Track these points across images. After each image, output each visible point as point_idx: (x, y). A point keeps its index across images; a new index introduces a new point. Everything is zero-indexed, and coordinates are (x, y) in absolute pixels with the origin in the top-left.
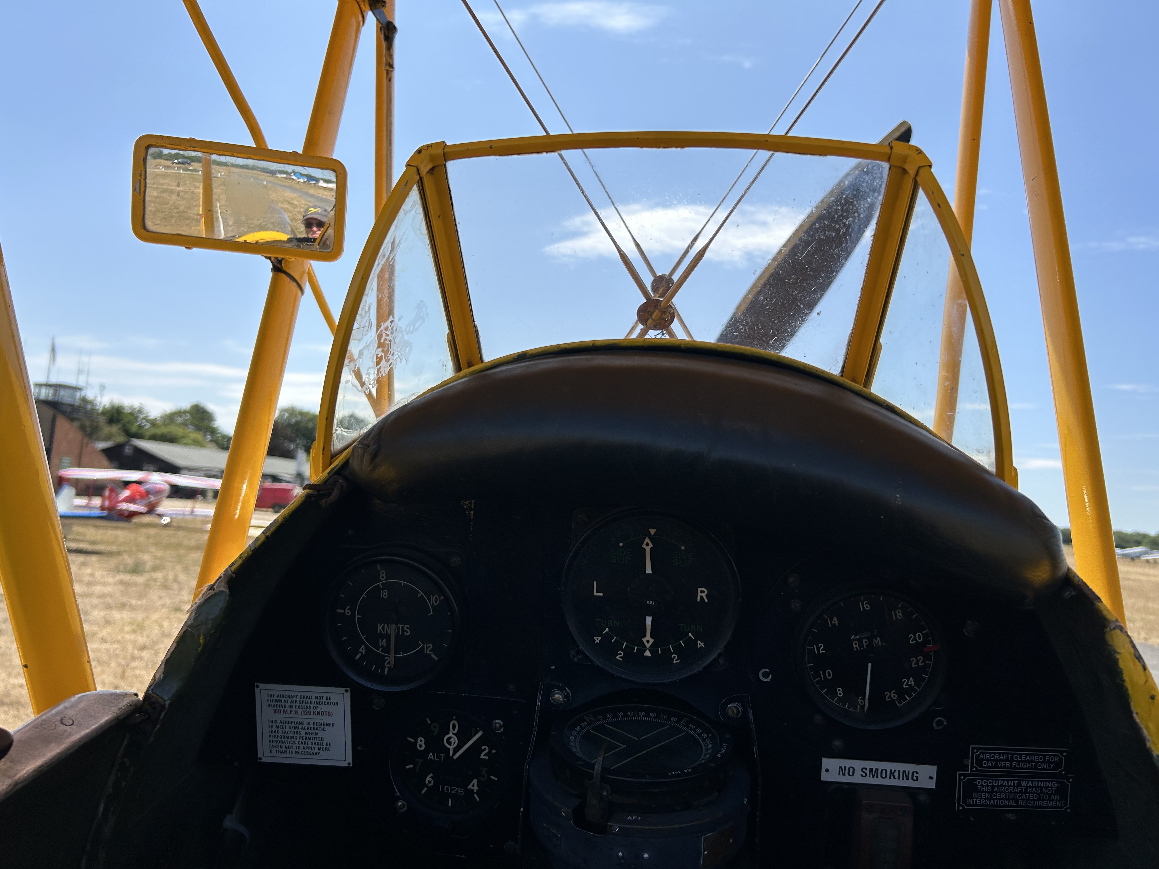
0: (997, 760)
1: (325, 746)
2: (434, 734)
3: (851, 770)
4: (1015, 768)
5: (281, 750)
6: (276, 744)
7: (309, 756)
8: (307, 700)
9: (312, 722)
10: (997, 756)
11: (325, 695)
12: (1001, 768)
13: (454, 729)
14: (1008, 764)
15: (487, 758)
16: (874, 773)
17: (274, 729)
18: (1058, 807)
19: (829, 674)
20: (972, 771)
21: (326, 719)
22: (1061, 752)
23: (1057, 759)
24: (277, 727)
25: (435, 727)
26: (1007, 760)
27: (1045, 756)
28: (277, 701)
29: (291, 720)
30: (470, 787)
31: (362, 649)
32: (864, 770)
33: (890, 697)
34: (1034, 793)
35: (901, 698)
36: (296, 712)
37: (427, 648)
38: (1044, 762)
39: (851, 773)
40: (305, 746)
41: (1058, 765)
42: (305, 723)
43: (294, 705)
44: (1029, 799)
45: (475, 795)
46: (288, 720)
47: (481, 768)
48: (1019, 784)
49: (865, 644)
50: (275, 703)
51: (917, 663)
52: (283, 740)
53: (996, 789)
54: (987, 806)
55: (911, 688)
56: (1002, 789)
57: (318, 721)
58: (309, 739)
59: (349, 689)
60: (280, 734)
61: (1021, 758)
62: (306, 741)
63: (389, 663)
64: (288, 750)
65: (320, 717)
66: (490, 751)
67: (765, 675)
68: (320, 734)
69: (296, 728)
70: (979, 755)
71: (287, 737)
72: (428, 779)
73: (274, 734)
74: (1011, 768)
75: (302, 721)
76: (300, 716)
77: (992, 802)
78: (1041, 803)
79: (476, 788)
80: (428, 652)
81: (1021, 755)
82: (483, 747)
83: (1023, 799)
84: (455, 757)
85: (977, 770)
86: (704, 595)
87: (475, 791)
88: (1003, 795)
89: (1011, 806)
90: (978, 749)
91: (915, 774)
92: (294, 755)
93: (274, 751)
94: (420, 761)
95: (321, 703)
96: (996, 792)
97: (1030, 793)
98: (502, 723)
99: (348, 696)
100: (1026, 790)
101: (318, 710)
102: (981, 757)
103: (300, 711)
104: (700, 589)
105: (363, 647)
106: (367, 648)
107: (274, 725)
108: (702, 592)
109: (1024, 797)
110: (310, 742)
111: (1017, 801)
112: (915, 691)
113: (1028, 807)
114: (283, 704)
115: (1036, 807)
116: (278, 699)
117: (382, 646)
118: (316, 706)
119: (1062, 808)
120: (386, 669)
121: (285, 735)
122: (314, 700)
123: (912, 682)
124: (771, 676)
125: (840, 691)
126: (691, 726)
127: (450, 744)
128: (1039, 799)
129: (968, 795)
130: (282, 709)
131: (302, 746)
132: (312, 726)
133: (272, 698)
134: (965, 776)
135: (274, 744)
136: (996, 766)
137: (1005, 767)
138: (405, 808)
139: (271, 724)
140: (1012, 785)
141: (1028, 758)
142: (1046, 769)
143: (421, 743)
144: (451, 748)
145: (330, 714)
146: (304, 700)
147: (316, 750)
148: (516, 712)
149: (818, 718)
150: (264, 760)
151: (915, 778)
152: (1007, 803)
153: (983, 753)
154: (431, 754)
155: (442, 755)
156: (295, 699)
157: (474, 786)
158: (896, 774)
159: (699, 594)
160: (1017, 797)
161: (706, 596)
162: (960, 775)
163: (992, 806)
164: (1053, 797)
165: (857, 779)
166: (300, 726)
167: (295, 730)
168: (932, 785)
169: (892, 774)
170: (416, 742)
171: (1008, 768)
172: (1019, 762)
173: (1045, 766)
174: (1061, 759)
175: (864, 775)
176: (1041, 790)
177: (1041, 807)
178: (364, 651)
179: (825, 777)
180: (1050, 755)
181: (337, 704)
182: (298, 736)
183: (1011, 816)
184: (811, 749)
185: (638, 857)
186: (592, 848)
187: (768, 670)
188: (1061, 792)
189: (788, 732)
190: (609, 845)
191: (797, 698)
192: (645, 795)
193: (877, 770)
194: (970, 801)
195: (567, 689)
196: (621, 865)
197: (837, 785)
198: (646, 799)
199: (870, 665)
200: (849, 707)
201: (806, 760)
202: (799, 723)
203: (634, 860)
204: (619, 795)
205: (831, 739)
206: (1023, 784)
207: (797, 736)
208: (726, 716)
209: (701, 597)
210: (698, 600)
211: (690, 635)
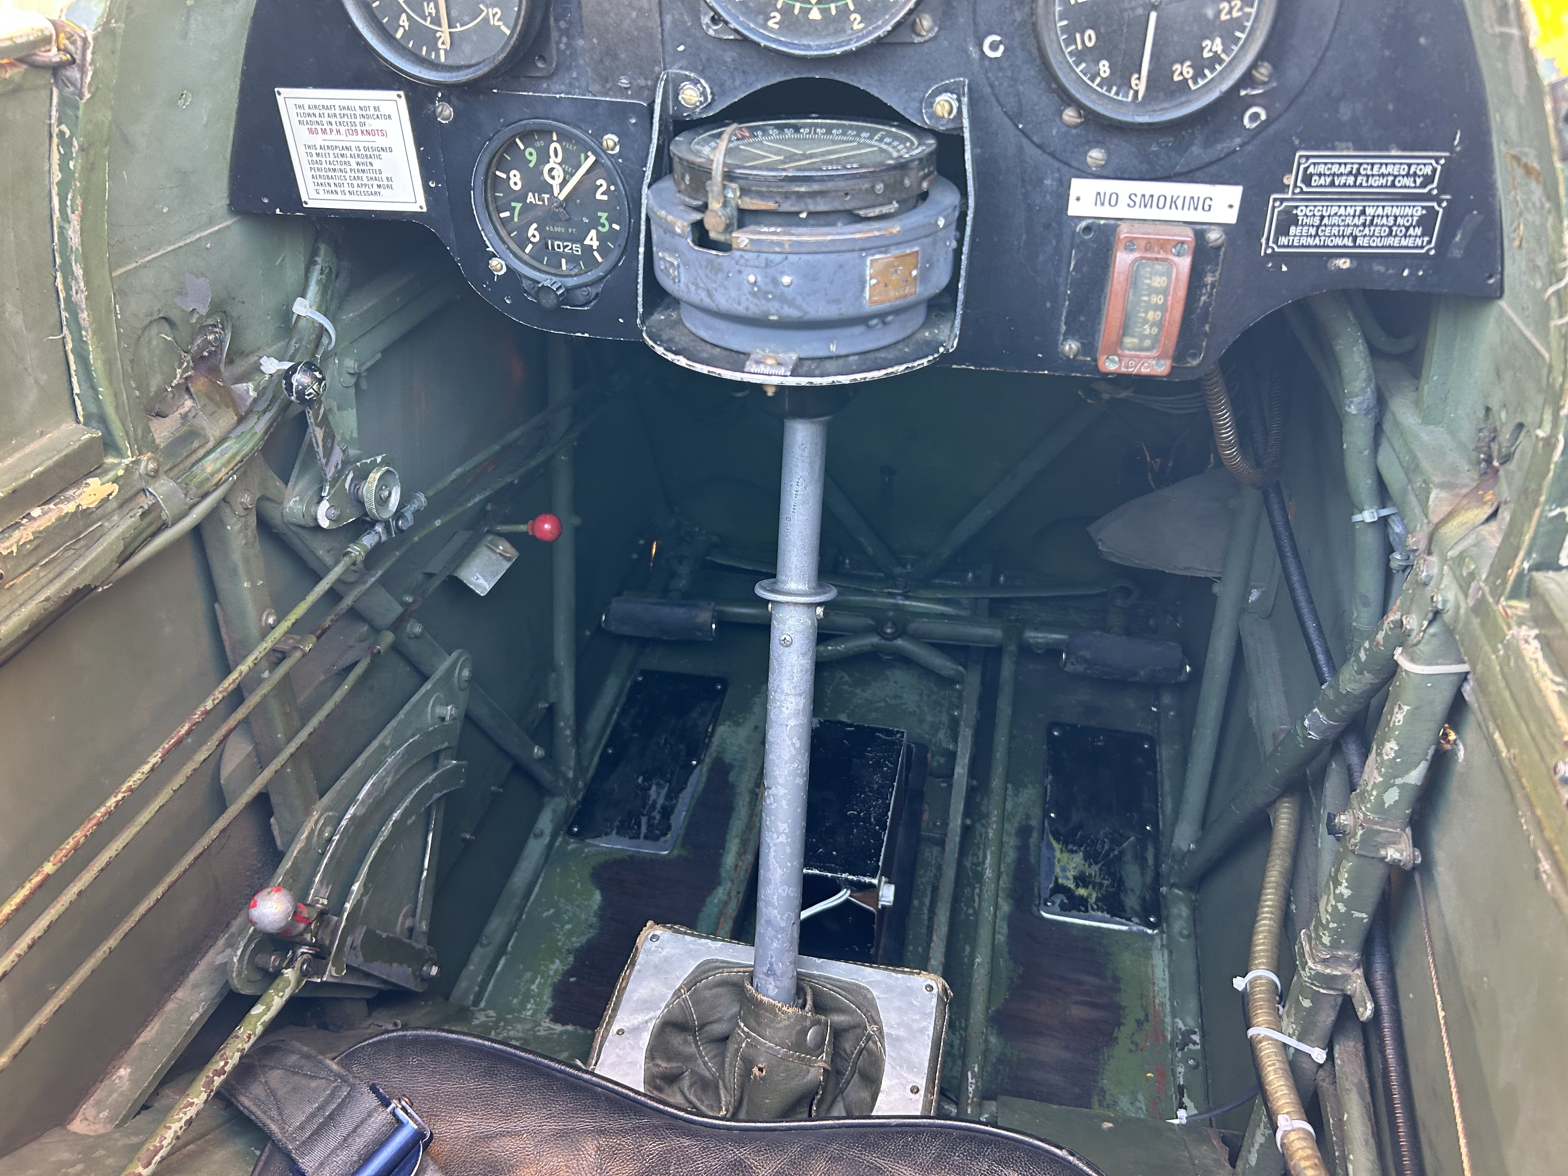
0: (1334, 175)
1: (386, 183)
2: (531, 165)
3: (1114, 197)
4: (1361, 186)
5: (329, 189)
6: (322, 181)
7: (367, 198)
8: (349, 112)
9: (361, 145)
10: (1335, 168)
11: (372, 104)
12: (1339, 186)
13: (556, 156)
14: (1351, 180)
15: (605, 198)
16: (1147, 201)
17: (315, 158)
18: (1417, 247)
19: (1090, 38)
20: (1293, 193)
21: (380, 142)
22: (1437, 159)
23: (1428, 170)
24: (318, 155)
25: (531, 154)
26: (1350, 174)
27: (1409, 165)
28: (309, 115)
29: (334, 144)
30: (587, 242)
31: (403, 20)
32: (1133, 197)
33: (1181, 74)
34: (1383, 225)
35: (1199, 74)
36: (338, 132)
37: (494, 15)
38: (1408, 175)
39: (1113, 203)
40: (360, 182)
41: (1428, 180)
42: (353, 149)
43: (333, 120)
44: (1373, 235)
45: (595, 253)
46: (330, 144)
47: (600, 214)
48: (1363, 212)
50: (309, 119)
51: (1230, 12)
52: (330, 174)
53: (1325, 221)
54: (1309, 246)
55: (1216, 59)
56: (1335, 220)
57: (370, 145)
58: (363, 171)
59: (402, 93)
60: (324, 166)
61: (1372, 169)
62: (360, 175)
63: (443, 43)
64: (338, 189)
65: (371, 138)
66: (608, 188)
67: (994, 46)
68: (377, 164)
69: (342, 155)
70: (1308, 167)
71: (334, 170)
72: (532, 230)
73: (316, 166)
74: (1355, 186)
75: (348, 144)
76: (344, 137)
77: (1317, 241)
78: (1390, 241)
79: (595, 244)
80: (497, 24)
81: (1373, 165)
82: (598, 182)
83: (1365, 236)
84: (562, 197)
85: (1302, 192)
87: (595, 247)
88: (1335, 230)
89: (1345, 247)
90: (1308, 158)
91: (1209, 202)
92: (348, 197)
93: (321, 192)
94: (518, 206)
95: (369, 117)
96: (1325, 226)
97: (1376, 225)
98: (616, 140)
99: (403, 103)
100: (1372, 221)
101: (367, 127)
102: (1311, 170)
103: (342, 129)
105: (404, 16)
106: (409, 17)
107: (314, 152)
109: (1367, 231)
110: (364, 176)
111: (1355, 239)
112: (1220, 61)
113: (1370, 247)
114: (319, 119)
115: (1383, 247)
116: (311, 111)
117: (430, 14)
118: (363, 120)
119: (1422, 247)
120: (442, 53)
121: (331, 167)
122: (359, 112)
123: (1218, 45)
124: (1002, 48)
125: (1104, 68)
126: (887, 140)
127: (553, 178)
128: (1390, 234)
129: (1283, 230)
130: (319, 127)
131: (355, 183)
132: (362, 152)
133: (302, 111)
134: (1282, 200)
135: (320, 181)
136: (1332, 184)
137: (1345, 185)
138: (504, 270)
139: (309, 151)
140: (1352, 213)
141: (1383, 170)
142: (1409, 187)
143: (516, 180)
144: (555, 184)
145: (383, 133)
146: (345, 112)
147: (375, 189)
148: (633, 120)
149: (1070, 115)
150: (311, 205)
151: (1206, 208)
152: (1338, 241)
153: (1315, 164)
154: (530, 195)
155: (546, 196)
156: (333, 111)
157: (592, 240)
158: (1179, 203)
160: (1356, 232)
162: (1275, 200)
163: (1316, 246)
164: (1411, 231)
165: (1120, 210)
166: (348, 153)
167: (343, 160)
168: (1231, 217)
169: (1173, 202)
170: (509, 178)
171: (1349, 186)
172: (1368, 176)
173: (1408, 181)
174: (1434, 170)
175: (1132, 204)
176: (1395, 221)
177: (1390, 247)
178: (406, 24)
179: (1073, 209)
180: (1418, 164)
181: (390, 117)
182: (348, 168)
183: (1344, 264)
184: (1057, 164)
185: (775, 282)
186: (716, 274)
187: (998, 38)
188: (1426, 223)
189: (1025, 141)
190: (738, 267)
191: (1040, 83)
192: (787, 196)
193: (1152, 196)
194: (1283, 240)
195: (702, 81)
196: (754, 294)
197: (1090, 221)
198: (789, 203)
199: (1153, 15)
200: (1117, 94)
201: (1048, 182)
202: (1040, 124)
203: (771, 288)
204: (752, 198)
205: (1087, 147)
206: (1369, 211)
207: (1039, 146)
208: (933, 116)
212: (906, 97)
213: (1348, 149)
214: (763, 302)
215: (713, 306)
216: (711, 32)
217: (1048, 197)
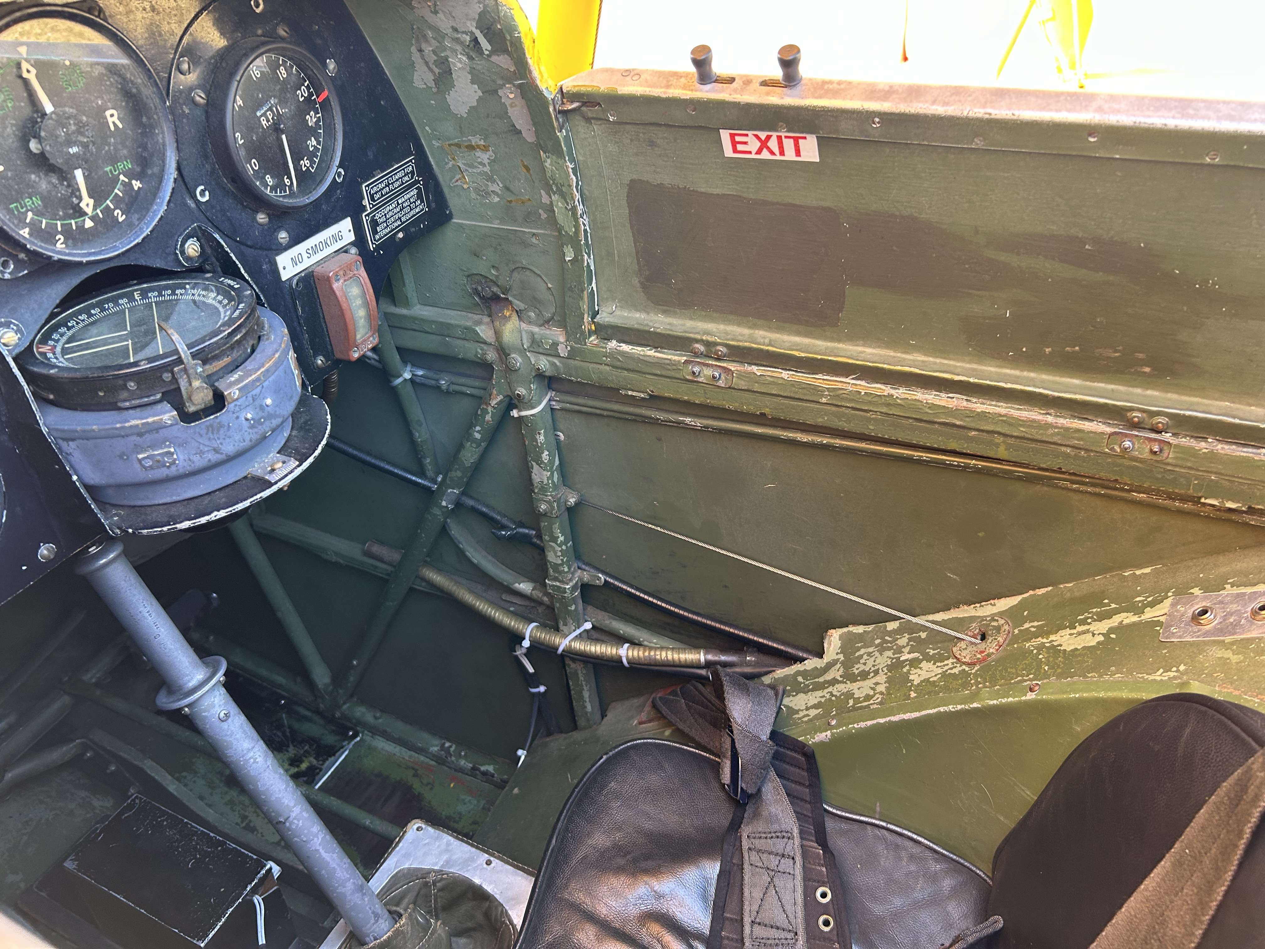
0: (381, 190)
3: (300, 256)
4: (392, 190)
10: (380, 186)
12: (385, 195)
14: (388, 189)
16: (315, 250)
18: (421, 210)
19: (255, 164)
20: (371, 208)
22: (411, 161)
23: (411, 168)
26: (386, 186)
27: (404, 170)
32: (307, 251)
33: (305, 165)
34: (407, 206)
35: (312, 162)
38: (405, 175)
39: (300, 260)
41: (412, 174)
44: (406, 214)
48: (398, 204)
49: (270, 118)
51: (311, 120)
53: (387, 216)
54: (387, 234)
55: (316, 149)
56: (390, 214)
61: (393, 179)
67: (202, 193)
70: (370, 191)
74: (390, 192)
77: (388, 229)
78: (412, 213)
81: (392, 176)
83: (403, 215)
85: (374, 206)
86: (116, 119)
88: (392, 219)
89: (398, 226)
91: (340, 234)
96: (388, 219)
97: (405, 208)
100: (402, 206)
102: (372, 192)
104: (110, 113)
108: (114, 115)
109: (403, 213)
111: (400, 218)
112: (318, 150)
113: (407, 220)
115: (412, 217)
119: (423, 209)
123: (314, 142)
125: (269, 179)
128: (411, 209)
129: (374, 232)
134: (368, 215)
136: (382, 195)
137: (387, 193)
140: (395, 206)
141: (397, 177)
142: (408, 181)
149: (260, 218)
151: (340, 238)
152: (396, 224)
153: (372, 188)
158: (328, 242)
159: (112, 120)
160: (399, 215)
161: (119, 118)
162: (365, 216)
163: (389, 232)
164: (417, 203)
165: (307, 263)
168: (352, 237)
169: (325, 243)
172: (392, 184)
173: (406, 178)
174: (413, 167)
175: (309, 255)
176: (410, 201)
179: (285, 276)
180: (407, 167)
183: (401, 235)
184: (264, 253)
185: (262, 408)
186: (218, 430)
187: (202, 187)
188: (419, 196)
189: (242, 247)
190: (235, 415)
191: (237, 205)
192: (232, 348)
193: (316, 245)
194: (377, 237)
195: (13, 321)
196: (252, 427)
197: (297, 277)
198: (235, 351)
199: (284, 137)
200: (281, 193)
201: (264, 267)
202: (248, 232)
203: (261, 414)
204: (211, 364)
205: (276, 234)
206: (400, 202)
207: (251, 247)
208: (188, 259)
209: (114, 123)
210: (112, 128)
211: (122, 177)
212: (164, 255)
213: (379, 174)
214: (260, 427)
215: (223, 457)
216: (7, 276)
217: (268, 276)
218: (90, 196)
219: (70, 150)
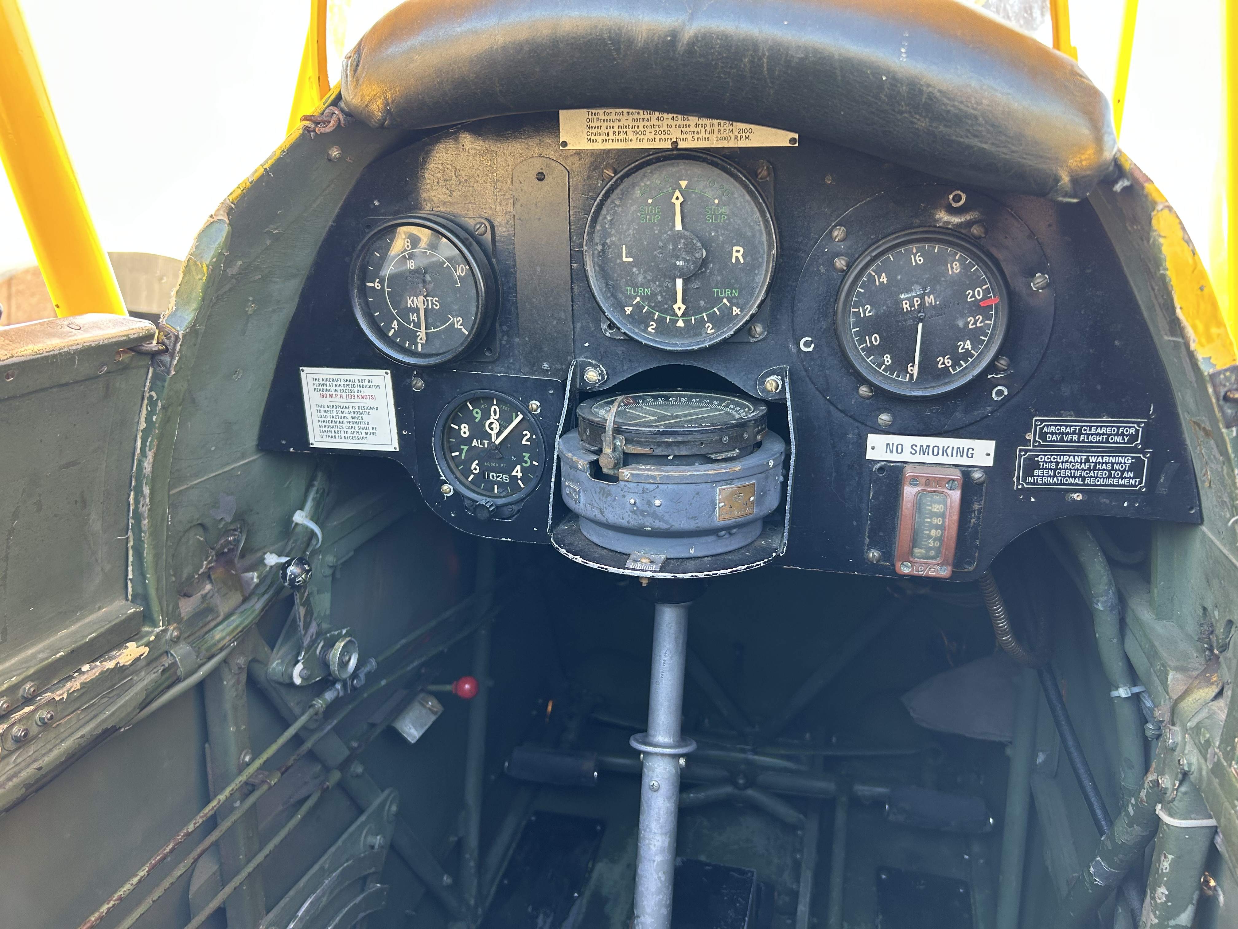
0: (1063, 433)
1: (371, 431)
2: (477, 420)
3: (900, 447)
4: (1083, 441)
5: (330, 434)
6: (326, 429)
7: (356, 441)
8: (350, 383)
9: (356, 405)
10: (1063, 429)
11: (367, 378)
12: (1067, 442)
13: (495, 414)
14: (1075, 437)
15: (529, 443)
16: (925, 450)
17: (322, 414)
18: (1132, 486)
19: (876, 339)
20: (1034, 446)
21: (370, 403)
22: (1137, 423)
23: (1132, 431)
24: (325, 411)
25: (477, 413)
26: (1074, 433)
27: (1118, 428)
28: (322, 385)
29: (337, 404)
30: (514, 473)
31: (395, 325)
32: (914, 447)
33: (943, 363)
34: (1104, 470)
35: (955, 364)
36: (341, 396)
37: (457, 322)
38: (1117, 434)
39: (899, 451)
40: (353, 430)
41: (1133, 438)
42: (351, 407)
43: (338, 389)
44: (1097, 477)
45: (519, 482)
46: (334, 404)
47: (524, 454)
48: (1087, 460)
49: (916, 304)
50: (321, 388)
51: (975, 323)
52: (332, 424)
53: (1060, 466)
54: (1049, 484)
55: (967, 354)
56: (1067, 465)
57: (363, 405)
58: (356, 423)
59: (389, 371)
60: (328, 419)
61: (1090, 430)
62: (353, 425)
63: (421, 339)
64: (337, 435)
65: (364, 401)
66: (531, 436)
67: (807, 344)
68: (366, 418)
69: (342, 412)
70: (1043, 428)
71: (335, 422)
72: (474, 465)
73: (323, 419)
74: (1079, 442)
75: (347, 405)
76: (345, 400)
77: (1055, 480)
78: (1110, 481)
79: (520, 475)
80: (459, 327)
81: (1091, 427)
82: (524, 433)
83: (1091, 477)
84: (497, 442)
85: (1040, 445)
86: (740, 255)
87: (519, 477)
88: (1068, 473)
89: (1077, 484)
90: (1042, 421)
91: (970, 451)
92: (343, 440)
93: (324, 437)
94: (466, 448)
95: (364, 386)
96: (1060, 469)
97: (1099, 470)
98: (539, 404)
99: (389, 378)
100: (1095, 466)
101: (362, 393)
102: (1045, 429)
103: (344, 394)
104: (735, 248)
105: (395, 322)
106: (399, 323)
107: (322, 409)
108: (738, 251)
109: (1092, 474)
110: (356, 426)
111: (1084, 479)
112: (972, 356)
113: (1096, 485)
114: (328, 388)
115: (1105, 485)
116: (323, 383)
117: (413, 321)
118: (359, 389)
119: (1136, 486)
120: (420, 345)
121: (333, 420)
122: (357, 383)
123: (968, 345)
124: (813, 345)
125: (887, 359)
126: (732, 406)
127: (492, 429)
128: (1110, 476)
129: (1029, 472)
130: (328, 393)
131: (349, 431)
132: (357, 410)
133: (317, 382)
134: (1026, 451)
135: (324, 429)
136: (1062, 440)
137: (1071, 441)
138: (452, 493)
139: (319, 409)
140: (1079, 461)
141: (1099, 430)
142: (1120, 443)
143: (465, 430)
144: (493, 433)
145: (373, 398)
146: (348, 383)
147: (364, 435)
148: (551, 392)
149: (864, 390)
150: (316, 445)
151: (970, 455)
152: (1071, 480)
153: (1048, 426)
154: (475, 440)
155: (486, 442)
156: (339, 383)
157: (517, 472)
158: (949, 451)
159: (735, 254)
160: (1084, 474)
161: (742, 256)
162: (1021, 450)
163: (1055, 484)
164: (1125, 474)
165: (906, 457)
166: (347, 411)
167: (342, 415)
168: (989, 462)
169: (945, 451)
170: (460, 429)
171: (1075, 442)
172: (1088, 435)
173: (1118, 439)
174: (1137, 431)
175: (914, 452)
176: (1113, 466)
177: (1111, 485)
178: (396, 327)
179: (870, 455)
180: (1125, 427)
181: (378, 386)
182: (345, 421)
183: (1077, 497)
184: (856, 424)
185: (649, 503)
186: (607, 497)
187: (810, 339)
188: (1136, 468)
189: (831, 407)
190: (623, 493)
191: (841, 368)
192: (659, 444)
193: (928, 446)
194: (1030, 479)
195: (601, 366)
196: (634, 512)
197: (883, 463)
198: (660, 449)
199: (920, 325)
200: (898, 376)
201: (850, 436)
202: (842, 396)
203: (646, 507)
204: (634, 446)
205: (878, 413)
206: (1092, 459)
207: (842, 411)
208: (764, 390)
209: (737, 257)
210: (734, 261)
211: (725, 301)
212: (745, 378)
213: (1071, 416)
214: (641, 517)
215: (603, 520)
216: (608, 334)
217: (851, 446)
218: (683, 302)
219: (677, 262)
